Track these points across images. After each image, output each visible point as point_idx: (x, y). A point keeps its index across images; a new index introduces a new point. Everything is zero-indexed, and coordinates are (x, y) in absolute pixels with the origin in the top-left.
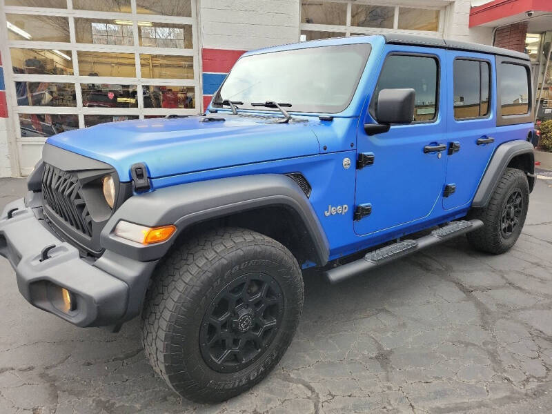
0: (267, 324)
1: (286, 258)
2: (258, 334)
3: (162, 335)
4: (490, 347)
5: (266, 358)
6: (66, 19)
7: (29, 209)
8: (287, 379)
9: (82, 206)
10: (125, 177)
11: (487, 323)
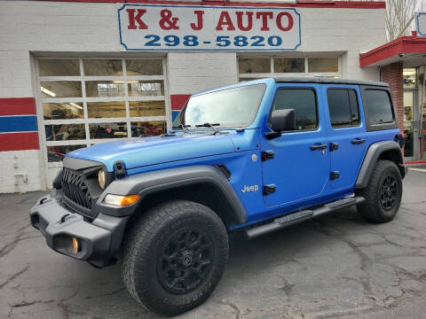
0: (204, 263)
1: (213, 217)
2: (198, 269)
3: (133, 265)
4: (365, 280)
5: (204, 287)
6: (80, 82)
7: (54, 199)
8: (220, 302)
9: (85, 191)
10: (110, 169)
11: (365, 265)
